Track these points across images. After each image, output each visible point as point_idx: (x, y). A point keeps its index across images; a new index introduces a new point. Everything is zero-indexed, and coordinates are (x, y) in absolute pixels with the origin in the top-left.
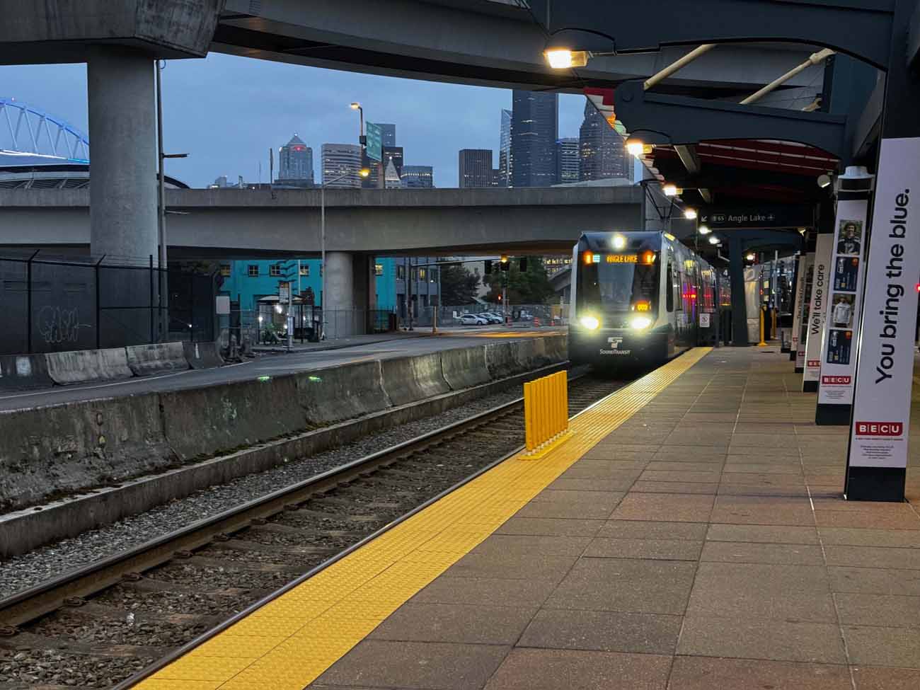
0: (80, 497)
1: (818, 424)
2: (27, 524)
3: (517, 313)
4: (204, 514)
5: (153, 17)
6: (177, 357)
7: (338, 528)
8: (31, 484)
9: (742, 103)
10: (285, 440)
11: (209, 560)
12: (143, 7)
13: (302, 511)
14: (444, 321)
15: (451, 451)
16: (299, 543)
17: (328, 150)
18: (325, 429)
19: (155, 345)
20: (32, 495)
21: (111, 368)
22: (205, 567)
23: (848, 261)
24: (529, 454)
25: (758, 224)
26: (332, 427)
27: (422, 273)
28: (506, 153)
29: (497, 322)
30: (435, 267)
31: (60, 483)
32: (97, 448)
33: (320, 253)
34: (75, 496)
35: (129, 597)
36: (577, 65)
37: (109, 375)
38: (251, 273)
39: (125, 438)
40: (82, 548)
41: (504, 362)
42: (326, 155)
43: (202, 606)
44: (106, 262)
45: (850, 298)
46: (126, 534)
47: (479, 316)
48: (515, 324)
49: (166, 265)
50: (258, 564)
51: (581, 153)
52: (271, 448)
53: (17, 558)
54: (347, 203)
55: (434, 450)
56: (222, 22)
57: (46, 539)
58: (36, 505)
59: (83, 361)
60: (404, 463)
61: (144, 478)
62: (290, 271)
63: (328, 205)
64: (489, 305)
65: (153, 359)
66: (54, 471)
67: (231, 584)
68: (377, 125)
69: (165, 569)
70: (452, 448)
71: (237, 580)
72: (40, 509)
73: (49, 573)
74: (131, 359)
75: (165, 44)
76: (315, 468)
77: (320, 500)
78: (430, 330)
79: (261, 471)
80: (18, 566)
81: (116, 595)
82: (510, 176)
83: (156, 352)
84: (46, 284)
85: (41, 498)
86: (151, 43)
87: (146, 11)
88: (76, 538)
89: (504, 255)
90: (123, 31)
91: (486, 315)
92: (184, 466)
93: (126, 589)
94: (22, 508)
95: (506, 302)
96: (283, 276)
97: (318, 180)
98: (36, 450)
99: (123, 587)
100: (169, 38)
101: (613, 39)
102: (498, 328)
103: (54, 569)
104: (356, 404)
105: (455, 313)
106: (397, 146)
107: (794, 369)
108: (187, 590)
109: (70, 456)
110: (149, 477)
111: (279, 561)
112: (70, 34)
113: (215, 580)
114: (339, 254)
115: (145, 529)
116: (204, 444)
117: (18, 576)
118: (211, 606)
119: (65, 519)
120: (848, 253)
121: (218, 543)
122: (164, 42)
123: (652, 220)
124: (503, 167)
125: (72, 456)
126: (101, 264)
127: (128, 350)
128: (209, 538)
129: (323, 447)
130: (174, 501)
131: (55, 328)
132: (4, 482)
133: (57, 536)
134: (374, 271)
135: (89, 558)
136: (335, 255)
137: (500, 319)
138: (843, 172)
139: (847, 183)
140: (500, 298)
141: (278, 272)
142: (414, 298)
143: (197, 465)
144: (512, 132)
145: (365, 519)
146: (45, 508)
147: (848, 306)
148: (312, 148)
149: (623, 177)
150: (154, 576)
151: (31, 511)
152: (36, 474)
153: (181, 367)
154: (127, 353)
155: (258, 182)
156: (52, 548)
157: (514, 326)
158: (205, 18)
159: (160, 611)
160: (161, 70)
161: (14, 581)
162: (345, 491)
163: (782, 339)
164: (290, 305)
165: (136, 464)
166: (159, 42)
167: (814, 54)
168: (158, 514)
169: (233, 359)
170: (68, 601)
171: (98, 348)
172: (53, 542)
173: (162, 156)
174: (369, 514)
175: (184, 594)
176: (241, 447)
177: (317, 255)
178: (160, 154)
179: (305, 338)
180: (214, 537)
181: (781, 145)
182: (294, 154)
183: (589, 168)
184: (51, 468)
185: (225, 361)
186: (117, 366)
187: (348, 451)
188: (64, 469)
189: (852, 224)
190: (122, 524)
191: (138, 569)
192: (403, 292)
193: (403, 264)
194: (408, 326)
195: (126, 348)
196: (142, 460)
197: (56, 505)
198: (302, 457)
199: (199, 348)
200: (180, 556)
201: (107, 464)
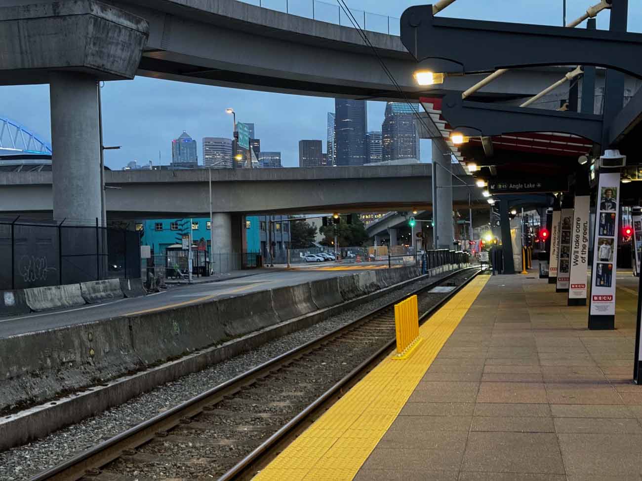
0: (81, 394)
1: (591, 329)
2: (46, 414)
3: (344, 253)
4: (167, 403)
5: (97, 52)
6: (115, 290)
7: (265, 411)
8: (47, 386)
9: (522, 106)
10: (213, 348)
11: (181, 437)
12: (90, 44)
13: (237, 399)
14: (294, 260)
15: (328, 354)
16: (240, 424)
17: (207, 142)
18: (239, 340)
19: (100, 281)
20: (48, 393)
21: (70, 299)
22: (179, 443)
23: (608, 215)
24: (399, 355)
25: (530, 190)
26: (243, 338)
27: (278, 226)
28: (331, 142)
29: (330, 259)
30: (287, 222)
31: (66, 384)
32: (89, 358)
33: (209, 213)
34: (77, 393)
35: (130, 466)
36: (435, 83)
37: (69, 304)
38: (158, 228)
39: (107, 350)
40: (86, 431)
41: (351, 288)
42: (206, 145)
43: (184, 472)
44: (65, 224)
45: (610, 241)
46: (115, 420)
47: (318, 256)
48: (344, 261)
49: (106, 224)
50: (215, 440)
51: (383, 142)
52: (204, 354)
53: (41, 440)
54: (227, 179)
55: (316, 353)
56: (145, 55)
57: (60, 426)
58: (51, 401)
59: (51, 294)
60: (298, 363)
61: (122, 378)
62: (185, 226)
63: (214, 180)
64: (324, 248)
65: (99, 291)
66: (61, 376)
67: (200, 455)
68: (245, 124)
69: (150, 445)
70: (329, 351)
71: (204, 451)
72: (55, 403)
73: (68, 450)
74: (85, 291)
75: (106, 70)
76: (236, 368)
77: (247, 391)
78: (285, 266)
79: (199, 371)
80: (43, 446)
81: (120, 465)
82: (334, 158)
83: (101, 286)
84: (25, 240)
85: (54, 396)
86: (97, 69)
87: (92, 48)
88: (79, 423)
89: (336, 213)
90: (76, 62)
91: (322, 255)
92: (148, 369)
93: (126, 461)
94: (41, 403)
95: (337, 245)
96: (180, 230)
97: (201, 163)
98: (49, 361)
99: (124, 460)
100: (108, 66)
101: (462, 64)
102: (332, 263)
103: (70, 447)
104: (257, 321)
105: (301, 254)
106: (255, 138)
107: (555, 290)
108: (171, 460)
109: (71, 364)
110: (125, 378)
111: (230, 437)
112: (38, 64)
113: (188, 452)
114: (222, 214)
115: (128, 416)
116: (160, 353)
117: (46, 453)
118: (192, 472)
119: (71, 410)
120: (607, 210)
121: (183, 425)
122: (105, 69)
123: (442, 187)
124: (330, 152)
125: (73, 365)
126: (62, 225)
127: (82, 285)
128: (176, 422)
129: (239, 352)
130: (143, 395)
131: (31, 271)
132: (28, 384)
133: (67, 423)
134: (245, 225)
135: (93, 438)
136: (219, 214)
137: (333, 257)
138: (603, 154)
139: (606, 162)
140: (332, 243)
141: (177, 228)
142: (273, 244)
143: (157, 368)
144: (336, 128)
145: (282, 404)
146: (58, 403)
147: (609, 247)
148: (196, 141)
149: (413, 157)
150: (144, 451)
151: (48, 405)
152: (49, 378)
153: (119, 297)
154: (81, 287)
155: (159, 165)
156: (64, 432)
157: (343, 262)
158: (133, 52)
159: (155, 476)
160: (101, 88)
161: (44, 457)
162: (262, 384)
163: (540, 269)
164: (190, 250)
165: (116, 368)
166: (101, 69)
167: (569, 73)
168: (133, 405)
169: (154, 289)
170: (89, 471)
171: (61, 284)
172: (64, 427)
173: (102, 148)
174: (285, 401)
175: (169, 464)
176: (185, 354)
177: (207, 215)
178: (101, 147)
179: (200, 274)
180: (180, 420)
181: (552, 135)
182: (183, 144)
183: (389, 152)
184: (59, 373)
185: (148, 291)
186: (74, 297)
187: (256, 355)
188: (67, 374)
189: (610, 190)
190: (110, 412)
191: (132, 446)
192: (264, 240)
193: (264, 221)
194: (269, 264)
195: (80, 284)
196: (119, 366)
197: (64, 400)
198: (225, 360)
199: (130, 284)
200: (160, 435)
201: (96, 369)
